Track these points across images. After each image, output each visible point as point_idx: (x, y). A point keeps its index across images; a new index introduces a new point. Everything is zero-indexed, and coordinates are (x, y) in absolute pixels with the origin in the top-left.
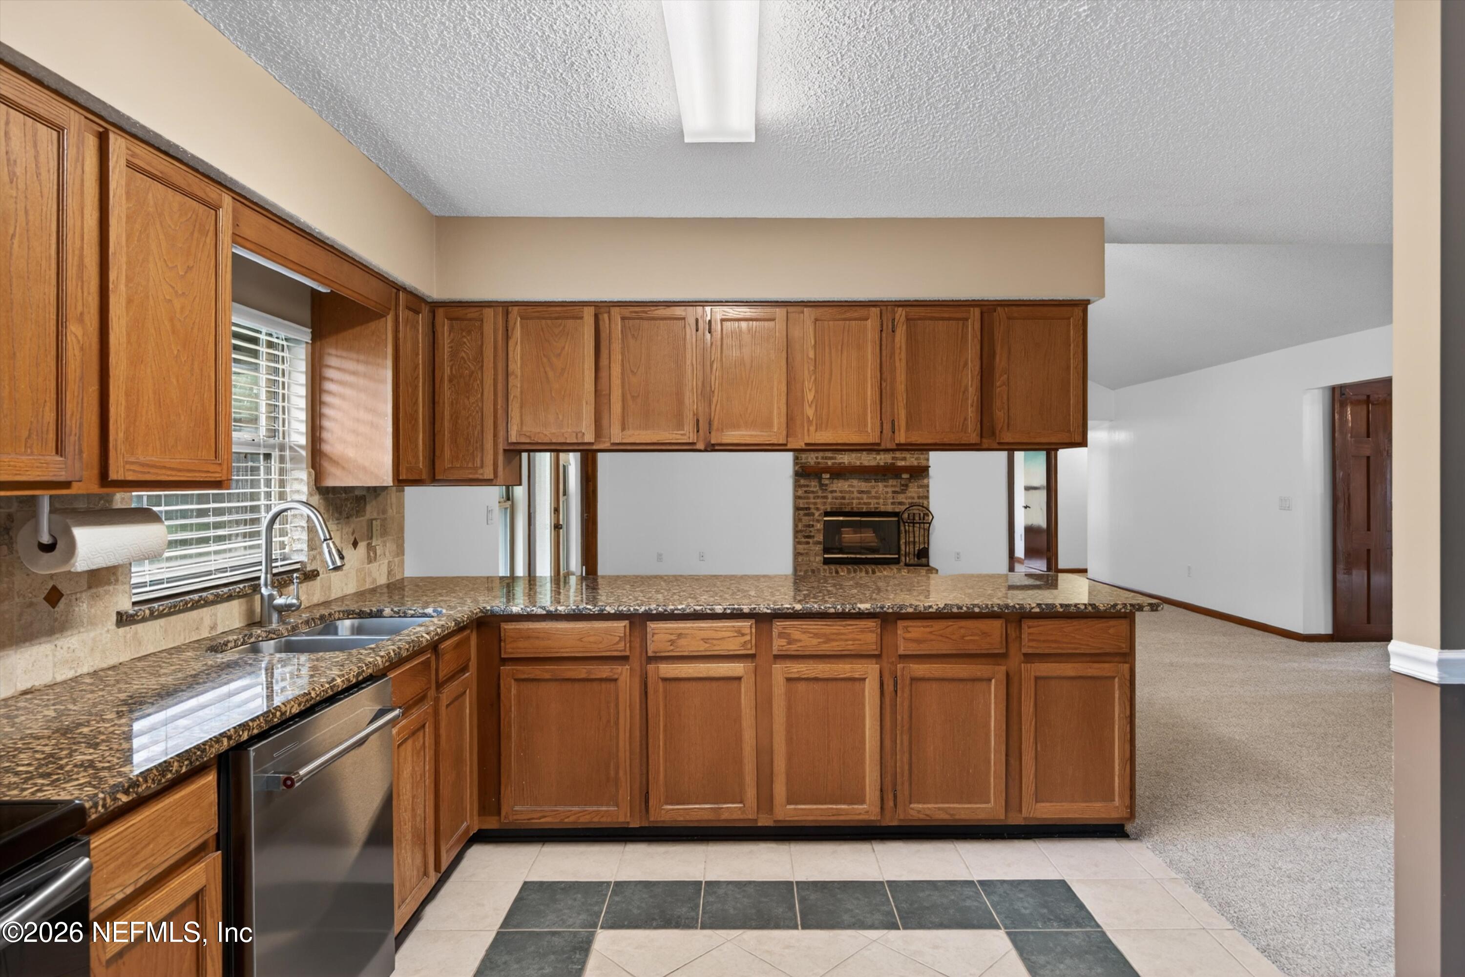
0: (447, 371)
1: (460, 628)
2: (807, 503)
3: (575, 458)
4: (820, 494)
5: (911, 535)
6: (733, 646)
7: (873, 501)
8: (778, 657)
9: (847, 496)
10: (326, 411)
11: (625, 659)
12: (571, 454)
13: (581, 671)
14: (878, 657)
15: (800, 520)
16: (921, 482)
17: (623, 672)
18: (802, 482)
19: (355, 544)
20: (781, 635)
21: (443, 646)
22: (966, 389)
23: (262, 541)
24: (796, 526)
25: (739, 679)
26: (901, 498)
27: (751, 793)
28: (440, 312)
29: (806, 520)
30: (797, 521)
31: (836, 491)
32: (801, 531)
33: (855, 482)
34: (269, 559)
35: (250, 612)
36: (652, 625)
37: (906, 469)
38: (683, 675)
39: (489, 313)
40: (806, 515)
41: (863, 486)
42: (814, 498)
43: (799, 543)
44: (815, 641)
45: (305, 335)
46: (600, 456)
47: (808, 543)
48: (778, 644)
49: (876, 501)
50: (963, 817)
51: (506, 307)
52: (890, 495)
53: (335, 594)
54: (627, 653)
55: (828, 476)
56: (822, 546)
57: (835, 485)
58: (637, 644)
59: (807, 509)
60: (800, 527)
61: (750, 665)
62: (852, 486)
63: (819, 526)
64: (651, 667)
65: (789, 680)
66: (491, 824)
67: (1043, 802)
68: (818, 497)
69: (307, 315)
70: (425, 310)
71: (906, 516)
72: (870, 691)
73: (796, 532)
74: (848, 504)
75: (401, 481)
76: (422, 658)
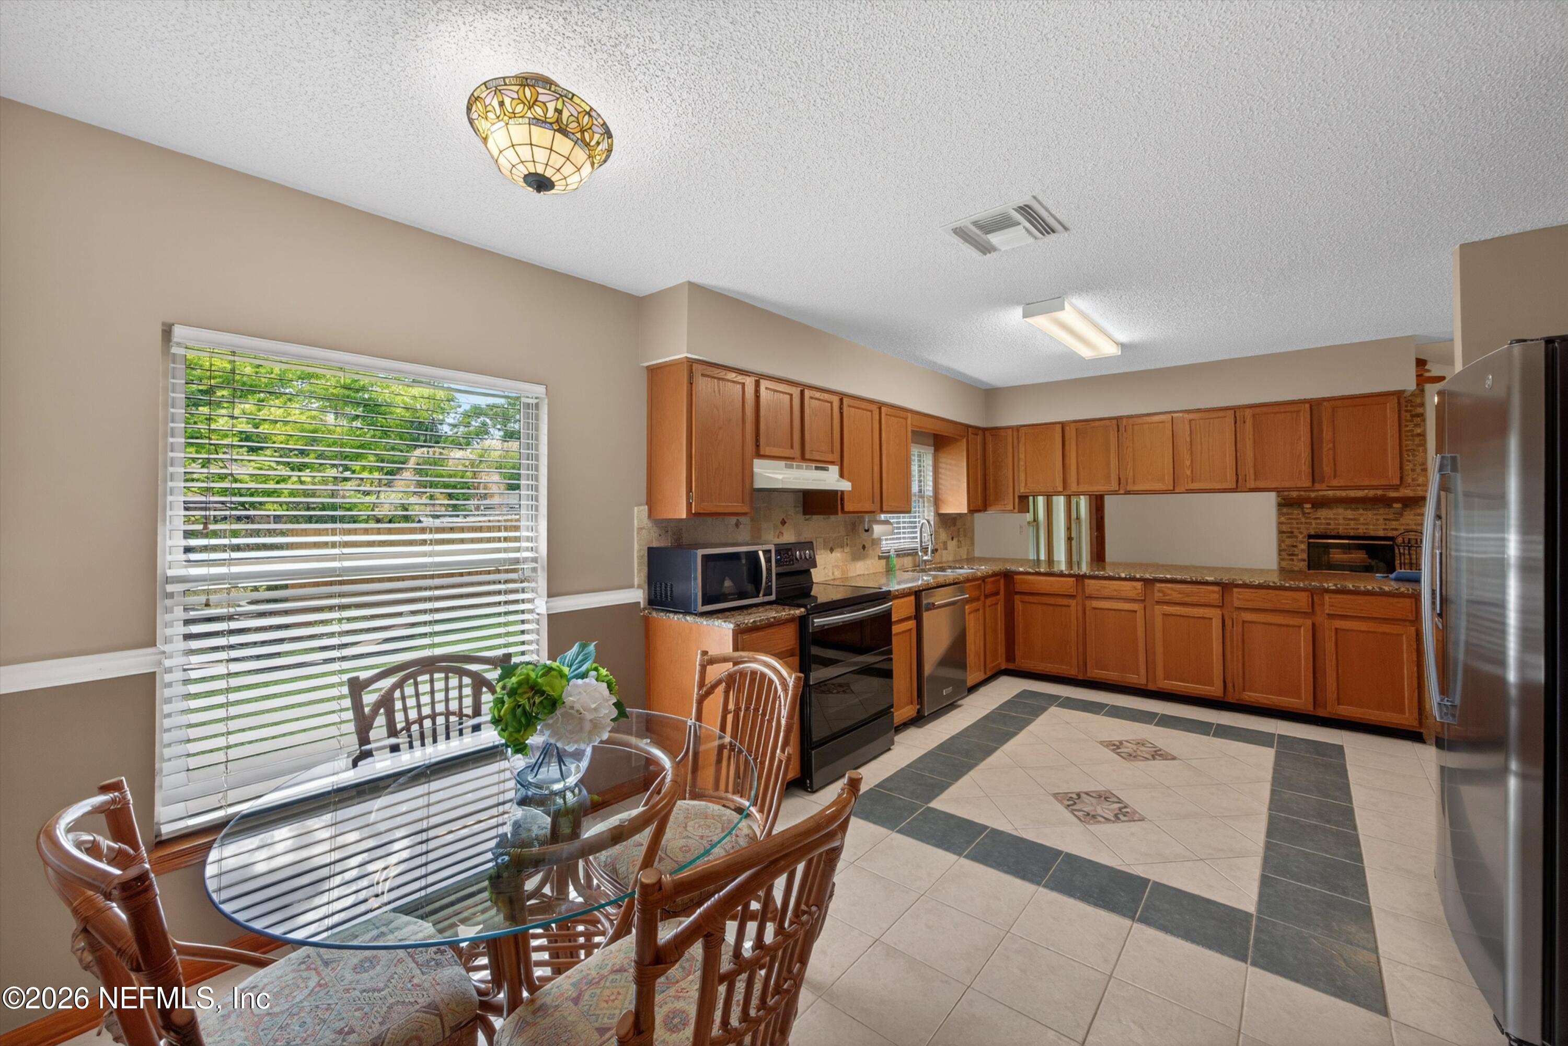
0: (991, 460)
1: (995, 575)
2: (1290, 528)
3: (1085, 499)
4: (1303, 520)
5: (1407, 557)
6: (1132, 595)
7: (1361, 527)
8: (1158, 603)
9: (1332, 522)
10: (940, 481)
11: (1073, 597)
12: (1082, 497)
13: (1052, 600)
14: (1221, 607)
15: (1283, 541)
16: (1419, 511)
17: (1073, 603)
18: (1285, 510)
19: (952, 539)
20: (1159, 591)
21: (986, 580)
22: (1300, 454)
23: (918, 535)
24: (1280, 545)
25: (1136, 612)
26: (1394, 524)
27: (1143, 671)
28: (987, 434)
29: (1289, 541)
30: (1280, 542)
31: (1319, 518)
32: (1285, 550)
33: (1341, 511)
34: (921, 541)
35: (914, 561)
36: (1087, 581)
37: (1397, 500)
38: (1103, 607)
39: (1010, 432)
40: (1289, 537)
41: (1349, 514)
42: (1297, 523)
43: (1282, 560)
44: (1180, 595)
45: (931, 449)
46: (1106, 496)
47: (1293, 560)
48: (1158, 596)
49: (1364, 527)
50: (1284, 705)
51: (1018, 428)
52: (1381, 521)
53: (944, 559)
54: (1075, 594)
55: (1309, 506)
56: (1306, 563)
57: (1319, 514)
58: (1080, 589)
59: (1292, 532)
60: (1283, 546)
61: (1142, 605)
62: (1338, 515)
63: (1303, 547)
64: (1088, 603)
65: (1164, 615)
66: (1011, 666)
67: (1343, 705)
68: (1301, 523)
69: (932, 441)
70: (980, 432)
71: (1400, 540)
72: (1216, 624)
73: (1280, 551)
74: (1334, 529)
75: (973, 510)
76: (977, 583)
